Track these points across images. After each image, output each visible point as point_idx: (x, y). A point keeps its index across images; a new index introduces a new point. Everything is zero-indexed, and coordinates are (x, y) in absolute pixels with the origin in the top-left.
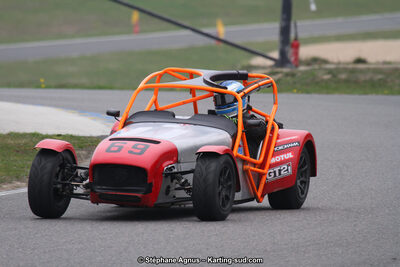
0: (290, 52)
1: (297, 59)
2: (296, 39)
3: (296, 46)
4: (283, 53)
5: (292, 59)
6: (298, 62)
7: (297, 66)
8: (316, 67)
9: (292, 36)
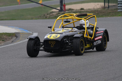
0: (63, 7)
1: (65, 9)
2: (64, 4)
3: (65, 6)
4: (61, 8)
5: (64, 9)
6: (65, 10)
7: (65, 11)
8: (70, 11)
9: (63, 3)
